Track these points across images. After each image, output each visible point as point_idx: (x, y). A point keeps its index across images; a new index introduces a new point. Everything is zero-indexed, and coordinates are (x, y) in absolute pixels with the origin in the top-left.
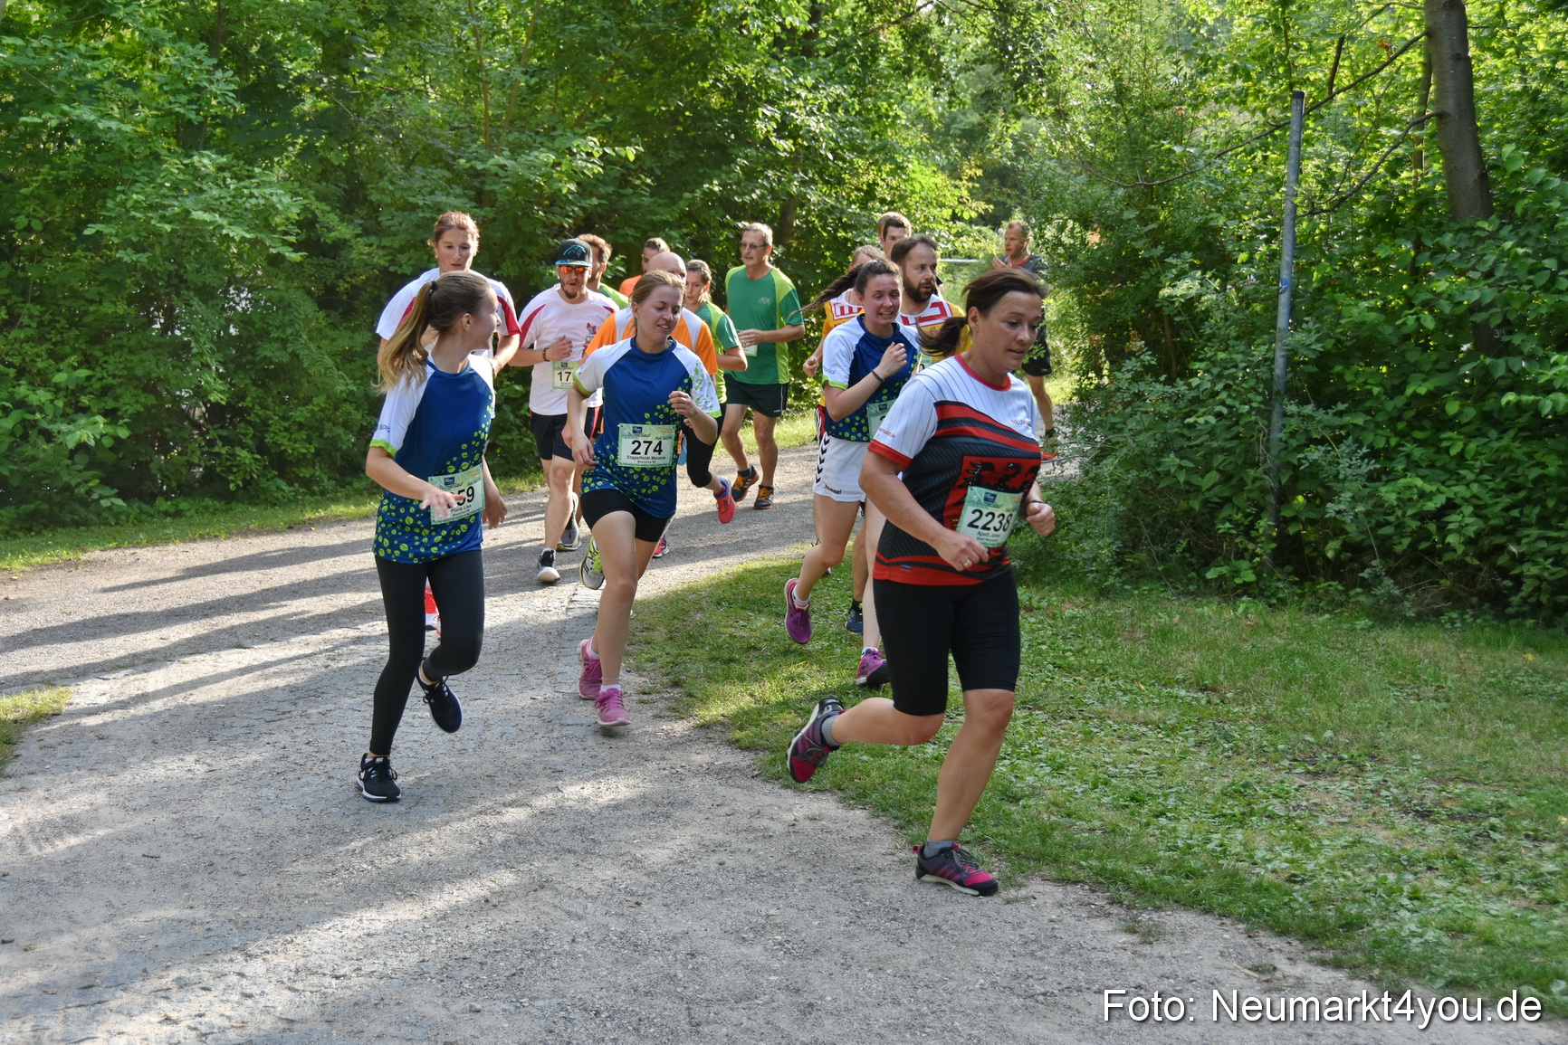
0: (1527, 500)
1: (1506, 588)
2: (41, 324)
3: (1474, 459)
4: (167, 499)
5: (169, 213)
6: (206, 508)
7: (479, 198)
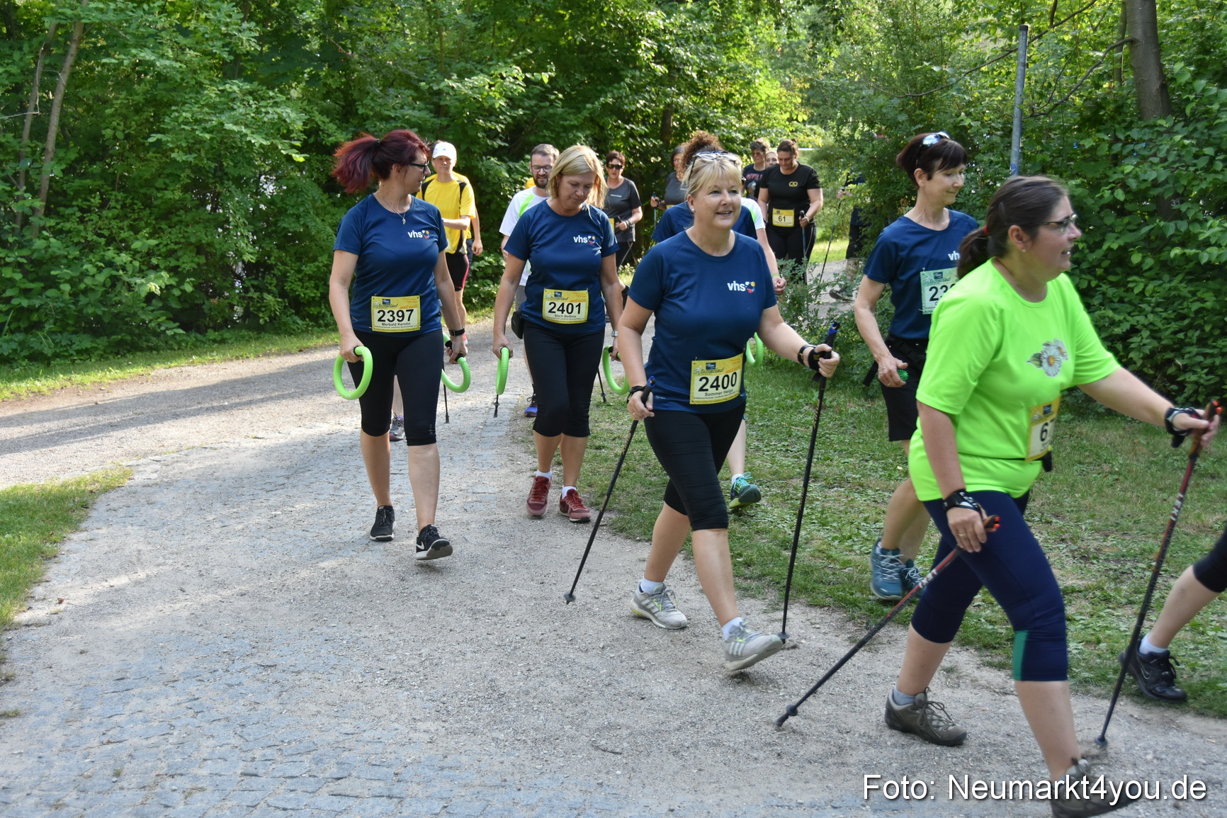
0: (1190, 327)
1: (1175, 391)
2: (124, 206)
3: (1152, 296)
4: (214, 331)
5: (208, 125)
6: (243, 337)
7: (439, 110)
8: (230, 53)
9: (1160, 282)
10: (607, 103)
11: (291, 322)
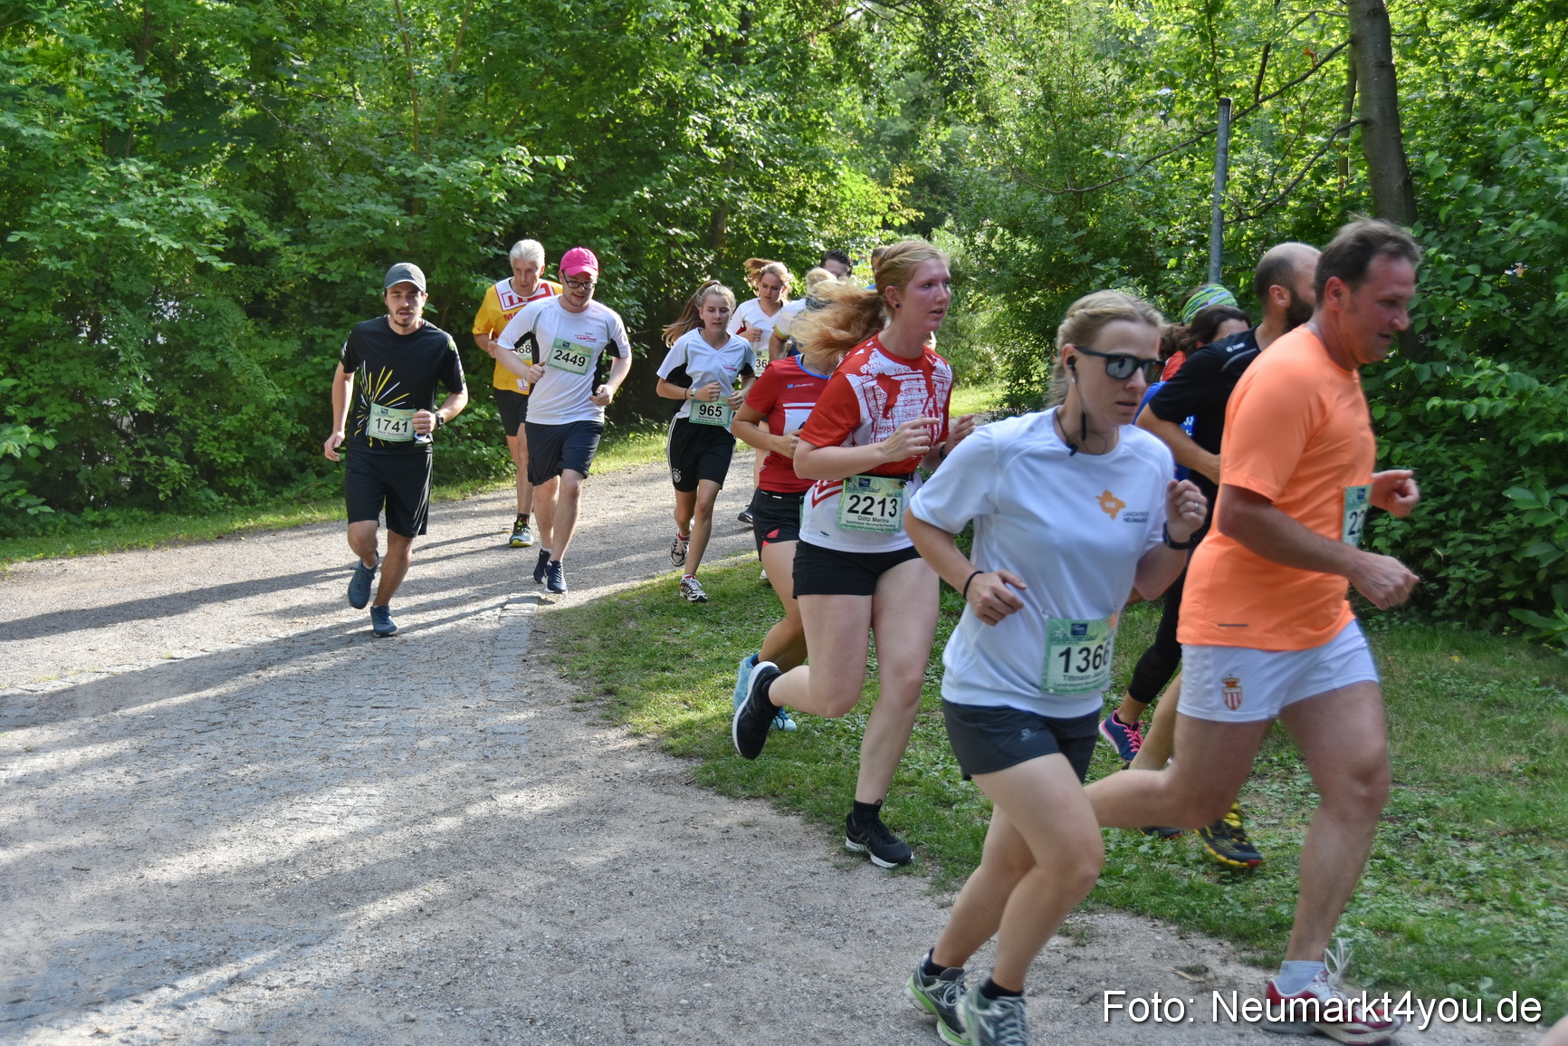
0: (1452, 504)
1: (1432, 591)
4: (94, 510)
5: (94, 221)
6: (135, 518)
7: (410, 206)
8: (124, 121)
9: (1411, 444)
10: (642, 198)
11: (203, 498)
